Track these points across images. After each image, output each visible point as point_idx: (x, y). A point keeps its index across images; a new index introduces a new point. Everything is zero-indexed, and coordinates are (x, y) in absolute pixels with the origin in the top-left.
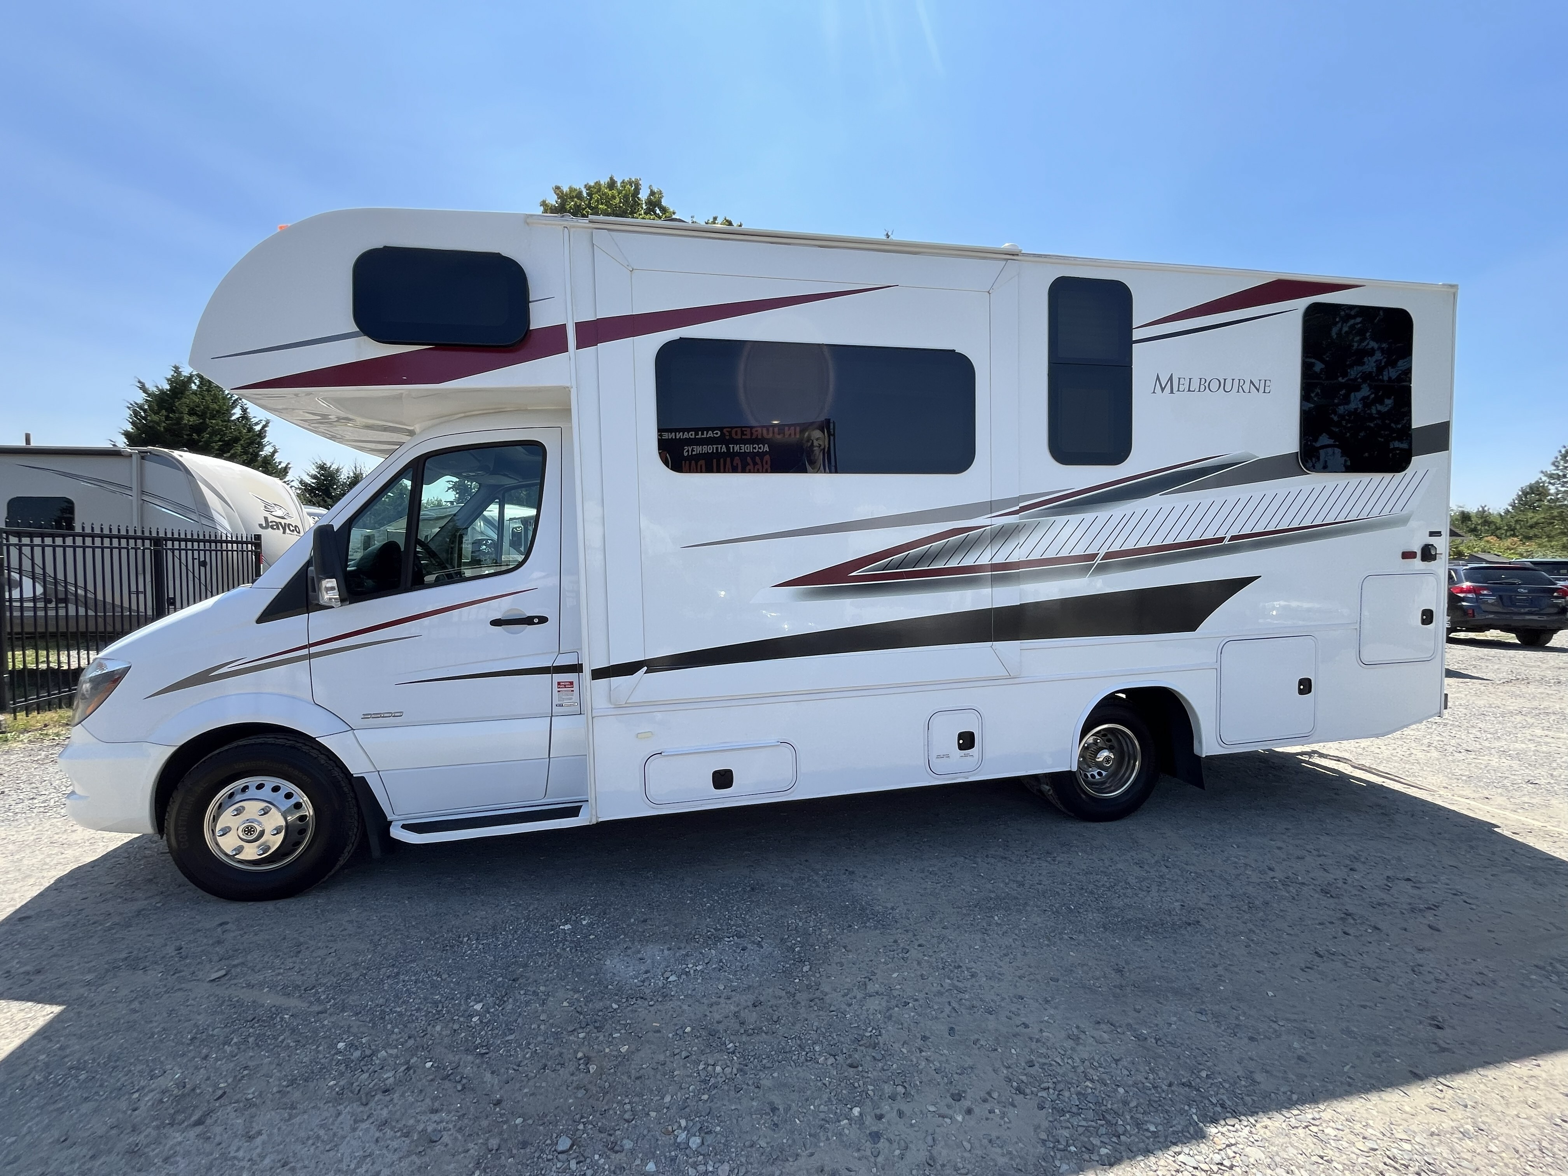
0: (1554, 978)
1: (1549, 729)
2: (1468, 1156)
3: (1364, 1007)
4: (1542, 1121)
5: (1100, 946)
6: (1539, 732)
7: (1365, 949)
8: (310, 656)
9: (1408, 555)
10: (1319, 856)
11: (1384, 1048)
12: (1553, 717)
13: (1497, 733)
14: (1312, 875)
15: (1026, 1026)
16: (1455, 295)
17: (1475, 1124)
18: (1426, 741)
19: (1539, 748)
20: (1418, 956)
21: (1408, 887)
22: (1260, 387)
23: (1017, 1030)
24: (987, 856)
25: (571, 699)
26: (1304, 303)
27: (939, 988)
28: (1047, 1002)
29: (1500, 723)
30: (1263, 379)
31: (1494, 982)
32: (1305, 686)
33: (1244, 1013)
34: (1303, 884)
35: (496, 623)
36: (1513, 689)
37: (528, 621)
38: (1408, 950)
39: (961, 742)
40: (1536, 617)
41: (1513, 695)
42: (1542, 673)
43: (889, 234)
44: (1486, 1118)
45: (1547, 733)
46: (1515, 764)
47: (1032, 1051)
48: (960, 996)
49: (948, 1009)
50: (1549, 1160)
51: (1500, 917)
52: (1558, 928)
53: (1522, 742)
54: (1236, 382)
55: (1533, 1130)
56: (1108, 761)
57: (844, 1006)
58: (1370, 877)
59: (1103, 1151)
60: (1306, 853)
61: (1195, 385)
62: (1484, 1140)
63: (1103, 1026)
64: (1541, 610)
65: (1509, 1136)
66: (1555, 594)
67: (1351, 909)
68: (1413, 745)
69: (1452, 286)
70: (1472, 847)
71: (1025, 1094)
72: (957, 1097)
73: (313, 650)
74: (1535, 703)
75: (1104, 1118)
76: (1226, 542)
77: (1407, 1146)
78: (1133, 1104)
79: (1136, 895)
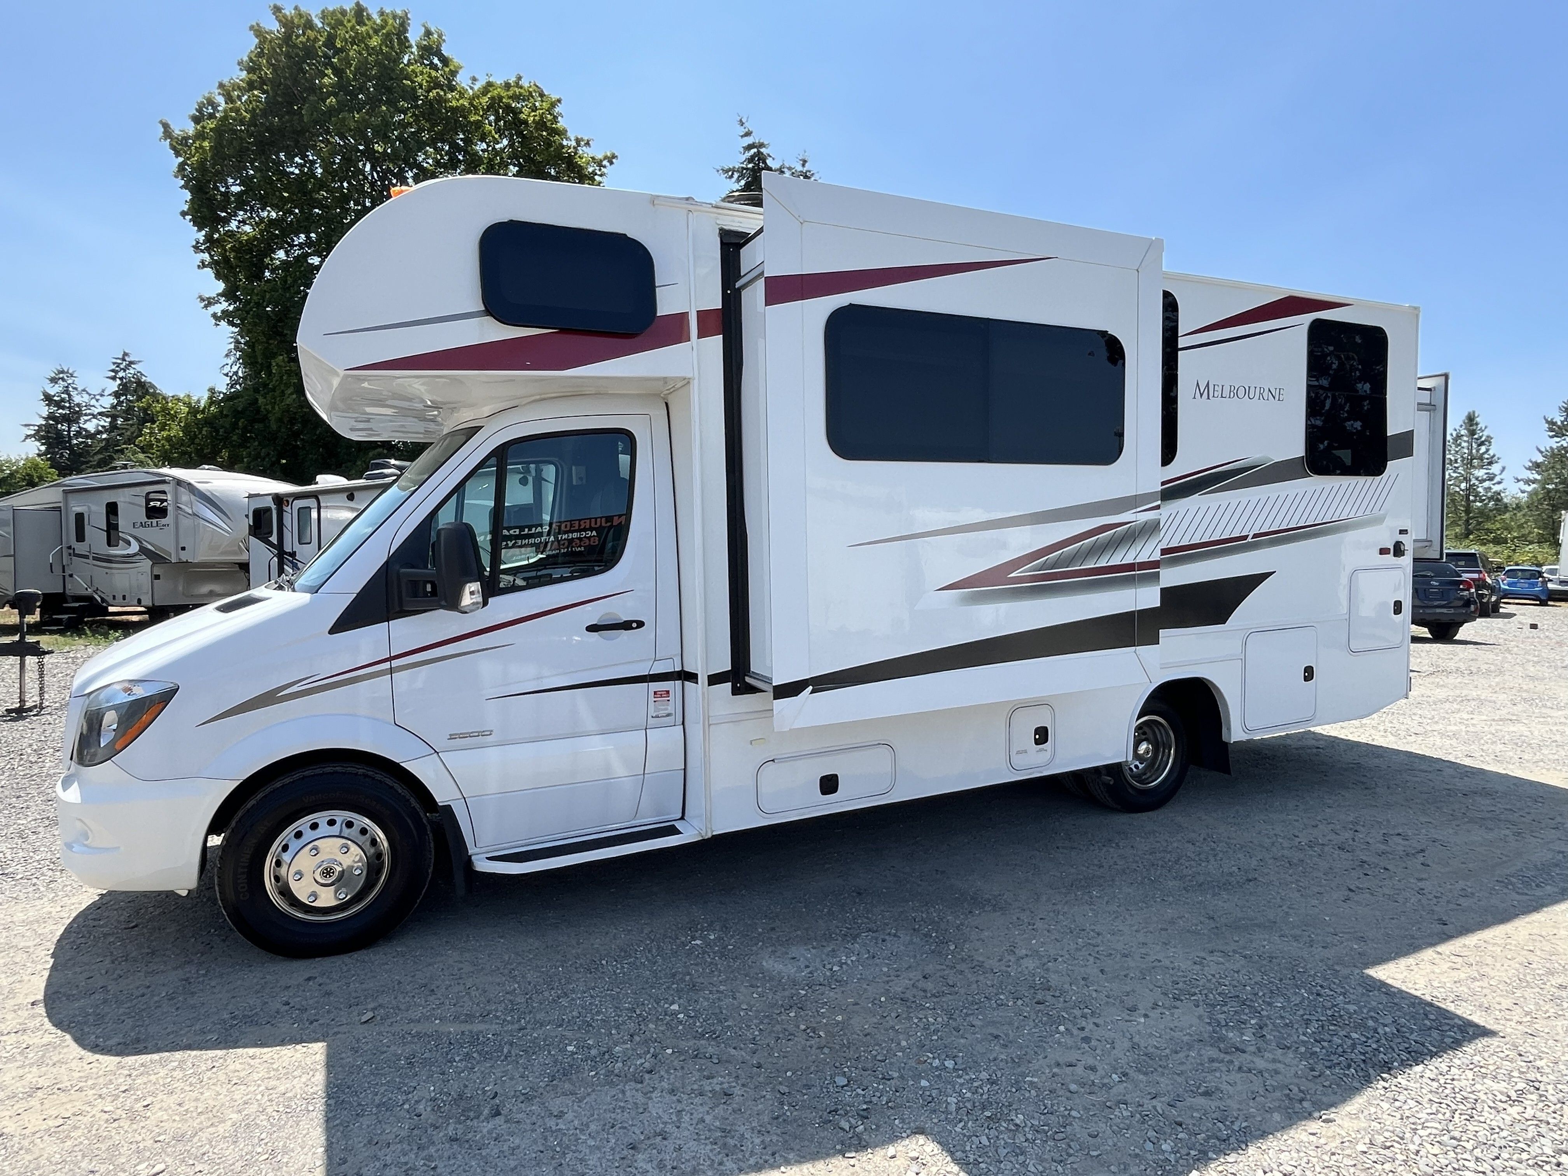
0: (1510, 887)
1: (1472, 713)
2: (1480, 989)
3: (1393, 919)
4: (1518, 965)
5: (1188, 904)
6: (1466, 716)
7: (1382, 883)
8: (391, 671)
9: (1383, 551)
10: (1329, 824)
11: (1413, 941)
12: (1474, 703)
13: (1434, 718)
14: (1328, 838)
15: (1160, 961)
16: (1417, 316)
17: (1479, 973)
18: (1381, 728)
19: (1468, 729)
20: (1419, 884)
21: (1398, 839)
22: (1275, 395)
23: (1154, 964)
24: (1058, 848)
25: (666, 709)
26: (1308, 318)
27: (1076, 946)
28: (1166, 944)
29: (1434, 710)
30: (1278, 387)
31: (1472, 894)
32: (1309, 674)
33: (1313, 933)
34: (1323, 845)
35: (592, 628)
36: (1437, 680)
37: (627, 626)
38: (1412, 881)
39: (1037, 737)
40: (1445, 611)
41: (1438, 686)
42: (1456, 665)
43: (744, 120)
44: (1487, 970)
45: (1472, 716)
46: (1454, 742)
47: (1172, 975)
48: (1097, 949)
49: (1091, 959)
50: (1525, 984)
51: (1467, 853)
52: (1507, 856)
53: (1455, 724)
54: (1258, 390)
55: (1513, 971)
56: (1148, 753)
57: (1004, 968)
58: (1371, 835)
59: (1253, 1022)
60: (1319, 823)
61: (1226, 393)
62: (1486, 980)
63: (1215, 954)
64: (1451, 603)
65: (1500, 976)
66: (1461, 587)
67: (1365, 858)
68: (1373, 732)
69: (1415, 308)
70: (1438, 808)
71: (1182, 1001)
72: (1133, 1009)
73: (395, 663)
74: (1458, 692)
75: (1245, 1004)
76: (1249, 539)
77: (1442, 990)
78: (1261, 994)
79: (1200, 865)
